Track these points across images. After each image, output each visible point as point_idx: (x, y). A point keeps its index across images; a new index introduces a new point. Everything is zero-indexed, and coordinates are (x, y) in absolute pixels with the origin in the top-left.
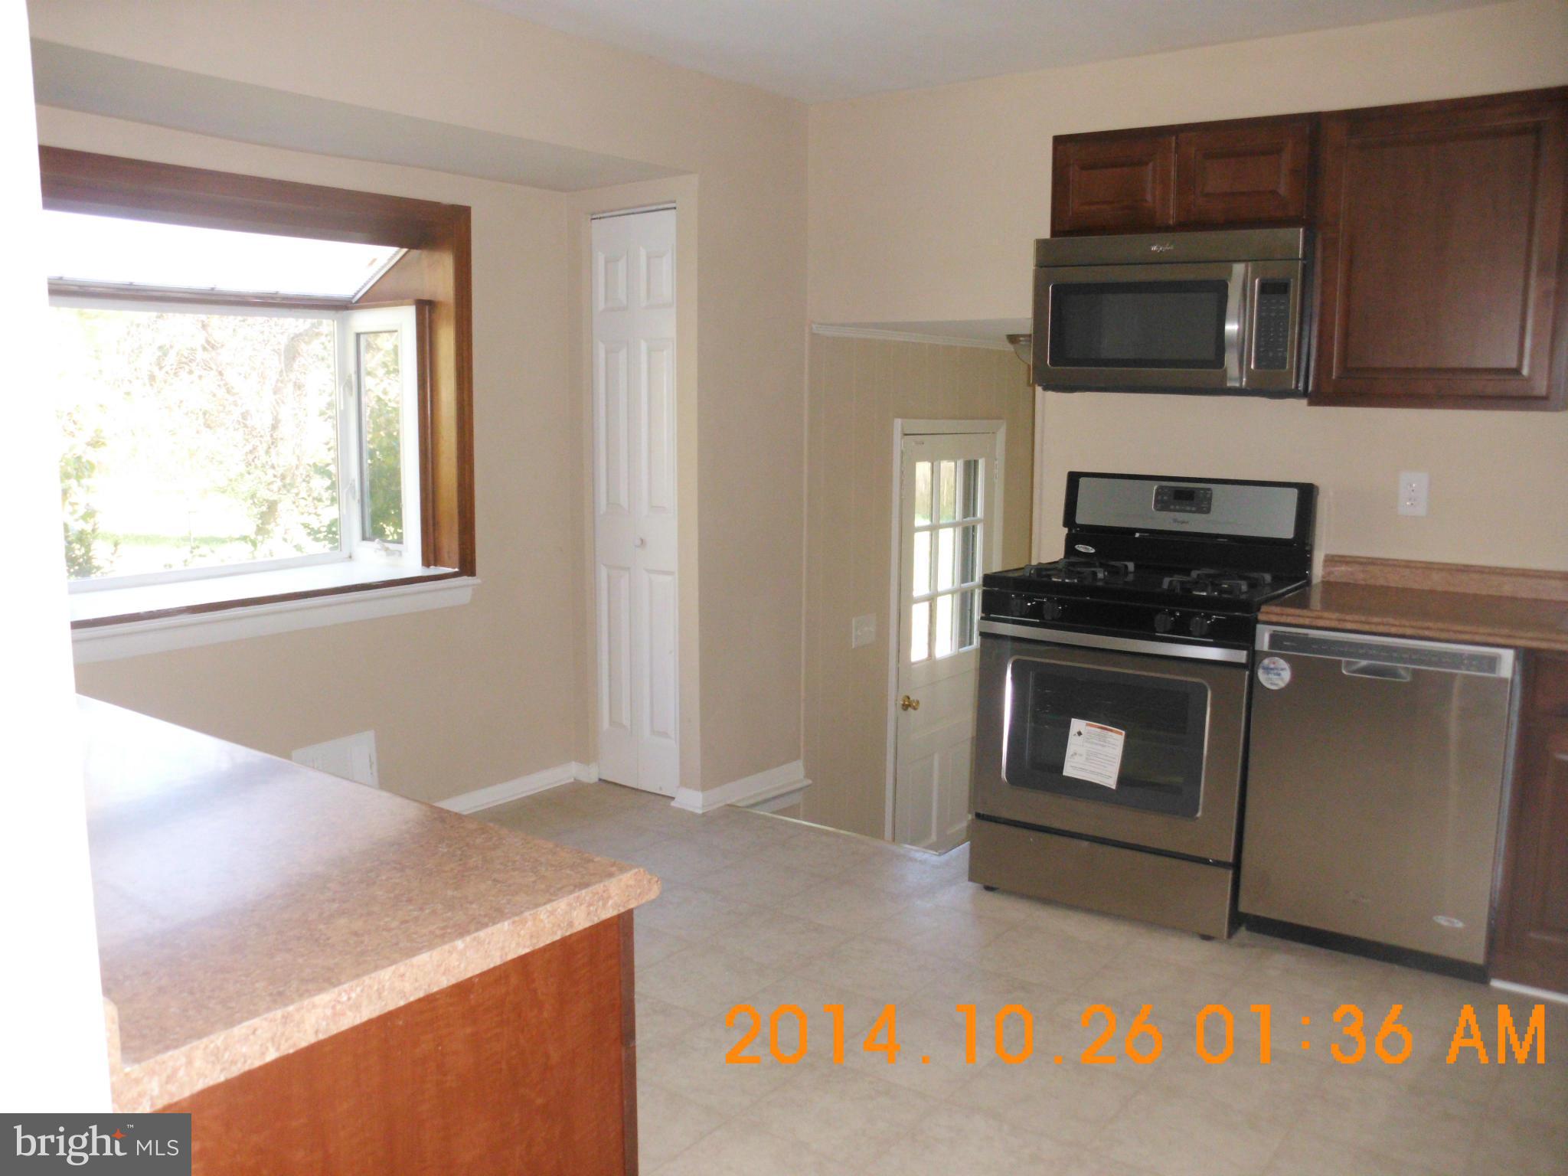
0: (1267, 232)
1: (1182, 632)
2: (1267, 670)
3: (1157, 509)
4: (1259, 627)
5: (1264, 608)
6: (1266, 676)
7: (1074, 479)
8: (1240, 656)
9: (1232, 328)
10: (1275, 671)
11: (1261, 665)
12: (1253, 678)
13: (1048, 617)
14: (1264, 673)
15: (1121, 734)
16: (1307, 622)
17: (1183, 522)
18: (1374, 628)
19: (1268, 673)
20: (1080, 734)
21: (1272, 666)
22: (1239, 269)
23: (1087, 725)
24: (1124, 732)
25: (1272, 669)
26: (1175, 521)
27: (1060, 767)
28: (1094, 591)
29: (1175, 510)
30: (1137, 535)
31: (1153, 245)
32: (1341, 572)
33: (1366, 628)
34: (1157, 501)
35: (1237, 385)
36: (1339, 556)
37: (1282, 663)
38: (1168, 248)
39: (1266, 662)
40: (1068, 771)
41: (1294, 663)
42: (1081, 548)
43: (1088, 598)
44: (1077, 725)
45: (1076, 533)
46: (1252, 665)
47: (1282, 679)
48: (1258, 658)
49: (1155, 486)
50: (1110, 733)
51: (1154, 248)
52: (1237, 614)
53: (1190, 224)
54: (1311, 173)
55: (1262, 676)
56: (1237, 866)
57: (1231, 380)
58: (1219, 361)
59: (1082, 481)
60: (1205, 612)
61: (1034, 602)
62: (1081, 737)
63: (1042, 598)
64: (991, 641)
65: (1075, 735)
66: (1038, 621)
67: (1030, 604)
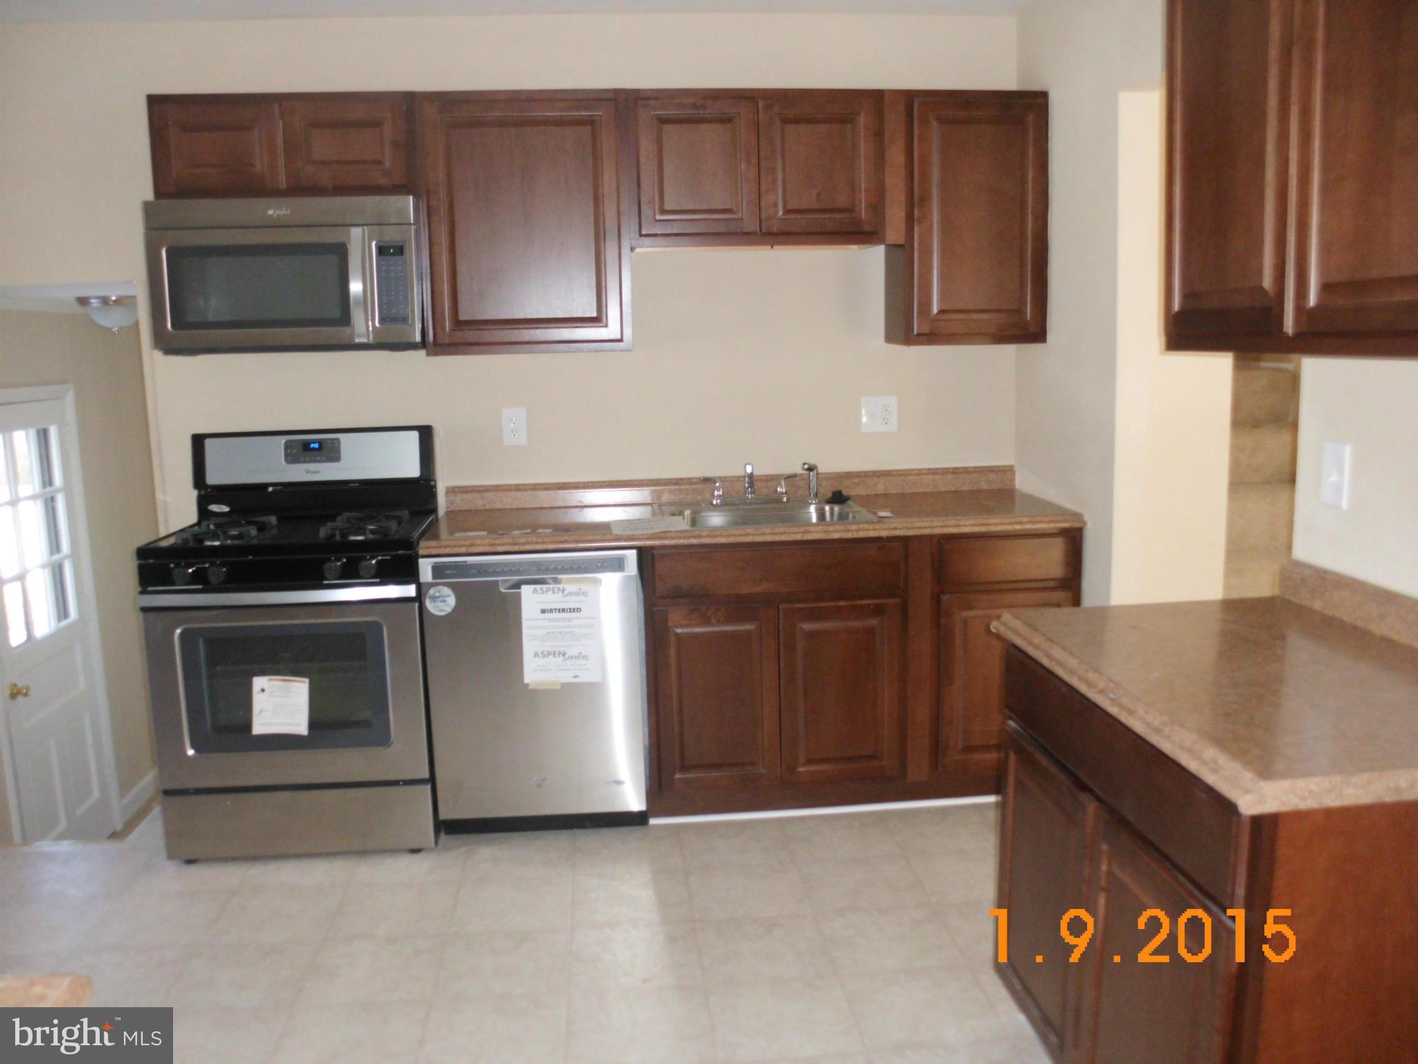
0: (378, 198)
1: (351, 575)
2: (434, 599)
3: (287, 461)
4: (421, 561)
5: (423, 544)
6: (433, 604)
7: (198, 442)
8: (410, 590)
9: (356, 287)
10: (441, 599)
11: (427, 596)
12: (421, 608)
13: (214, 579)
14: (431, 602)
15: (304, 682)
16: (463, 550)
17: (315, 472)
18: (522, 548)
19: (435, 601)
20: (263, 690)
21: (437, 594)
22: (356, 233)
23: (270, 680)
24: (307, 680)
25: (438, 597)
26: (307, 472)
27: (248, 726)
28: (255, 549)
29: (305, 462)
30: (270, 489)
31: (269, 208)
32: (460, 503)
33: (516, 548)
34: (286, 455)
35: (364, 340)
36: (459, 487)
37: (446, 591)
38: (285, 213)
39: (432, 591)
40: (258, 728)
41: (453, 586)
42: (214, 508)
43: (250, 557)
44: (259, 682)
45: (207, 493)
46: (419, 598)
47: (448, 605)
48: (424, 589)
49: (282, 440)
50: (294, 684)
51: (271, 212)
52: (400, 552)
53: (299, 189)
54: (410, 146)
55: (429, 604)
56: (432, 780)
57: (359, 336)
58: (345, 319)
59: (208, 442)
60: (370, 554)
61: (194, 569)
62: (265, 693)
63: (204, 563)
64: (152, 615)
65: (258, 693)
66: (201, 587)
67: (190, 571)
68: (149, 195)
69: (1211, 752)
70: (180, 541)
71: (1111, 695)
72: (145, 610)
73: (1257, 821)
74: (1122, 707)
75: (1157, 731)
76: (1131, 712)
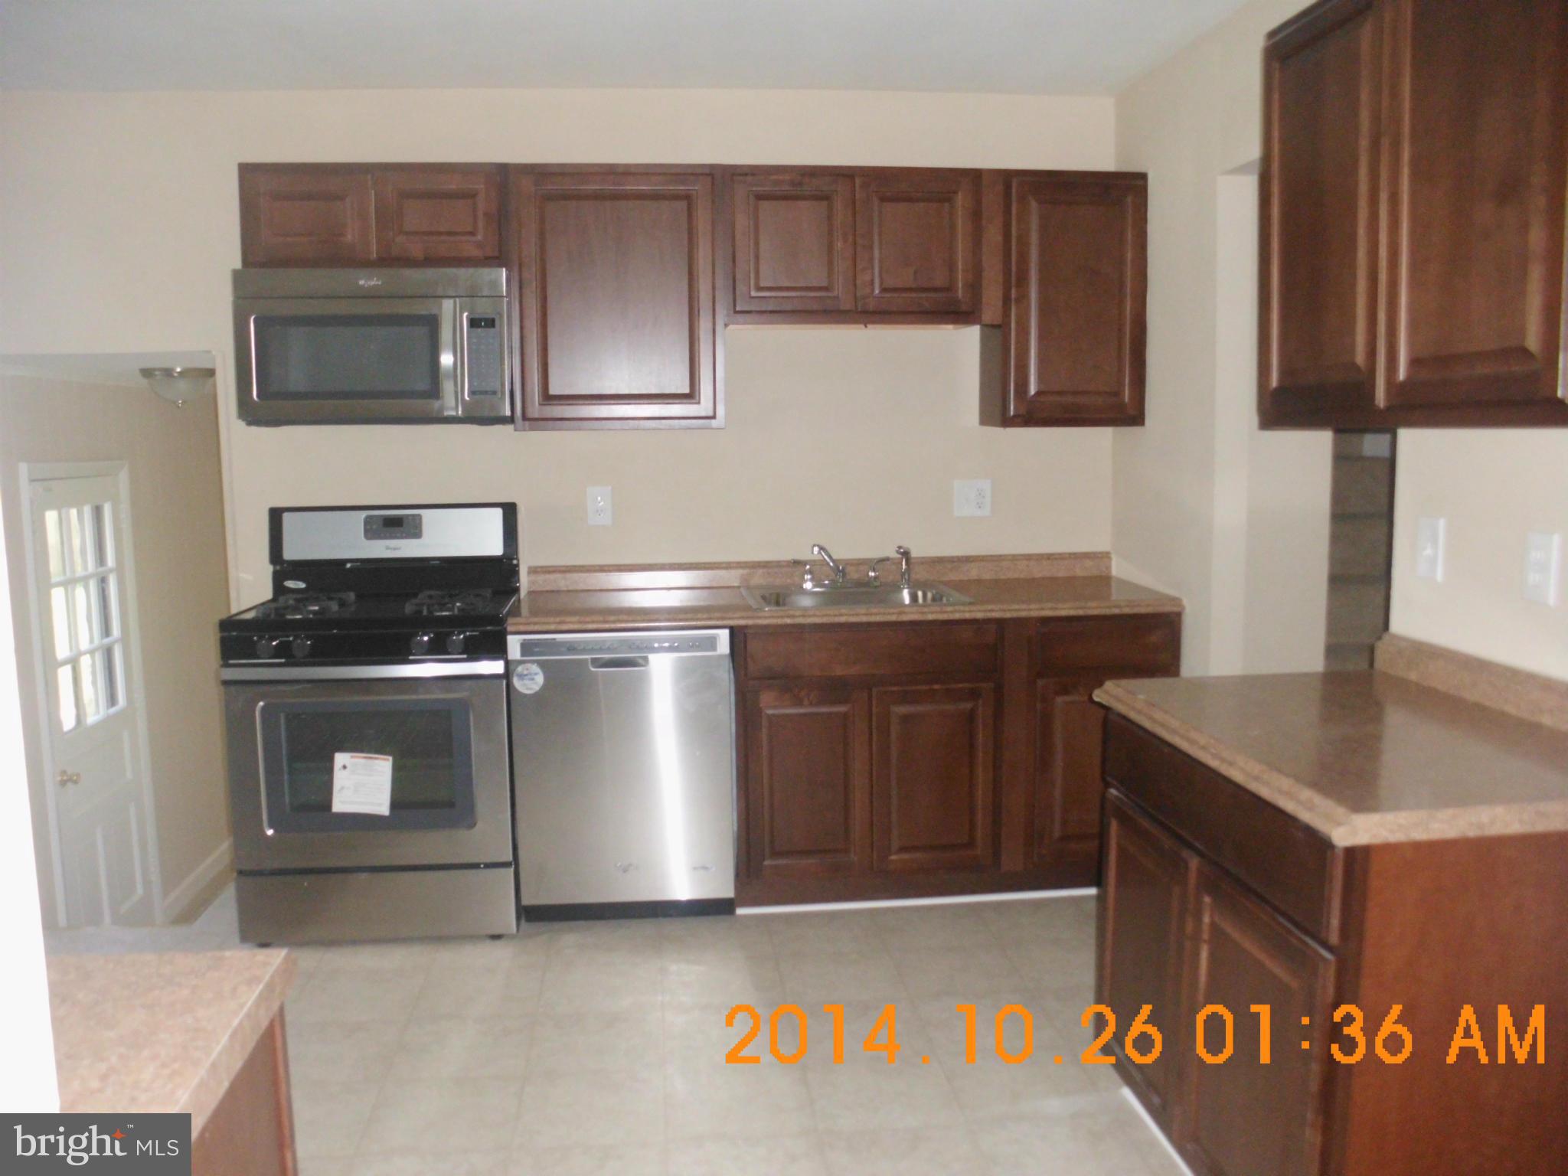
0: (471, 270)
1: (439, 649)
2: (521, 676)
3: (366, 537)
4: (509, 637)
5: (510, 620)
6: (521, 682)
7: (276, 516)
8: (496, 667)
9: (446, 359)
10: (529, 677)
11: (515, 674)
12: (509, 686)
14: (519, 680)
15: (388, 760)
16: (552, 627)
17: (395, 549)
18: (613, 626)
19: (523, 679)
20: (345, 767)
21: (525, 672)
22: (448, 305)
23: (352, 757)
24: (391, 758)
25: (526, 675)
26: (388, 548)
27: (328, 805)
28: (338, 623)
29: (385, 538)
30: (349, 565)
31: (361, 279)
32: (545, 582)
33: (607, 626)
34: (366, 531)
35: (453, 413)
36: (542, 567)
37: (535, 668)
38: (377, 283)
39: (520, 669)
40: (339, 805)
41: (542, 665)
42: (290, 584)
43: (335, 631)
44: (341, 759)
45: (283, 569)
46: (507, 675)
47: (536, 683)
48: (512, 667)
49: (364, 514)
50: (377, 761)
51: (361, 282)
52: (489, 628)
53: (388, 260)
55: (517, 683)
56: (515, 863)
57: (448, 409)
58: (435, 392)
59: (286, 516)
60: (459, 629)
61: (278, 641)
62: (347, 770)
63: (288, 636)
64: (233, 689)
65: (340, 769)
66: (283, 660)
67: (274, 643)
68: (238, 264)
69: (1306, 794)
70: (260, 615)
71: (1213, 751)
72: (226, 683)
73: (1351, 852)
74: (1223, 760)
75: (1257, 778)
76: (1231, 764)
